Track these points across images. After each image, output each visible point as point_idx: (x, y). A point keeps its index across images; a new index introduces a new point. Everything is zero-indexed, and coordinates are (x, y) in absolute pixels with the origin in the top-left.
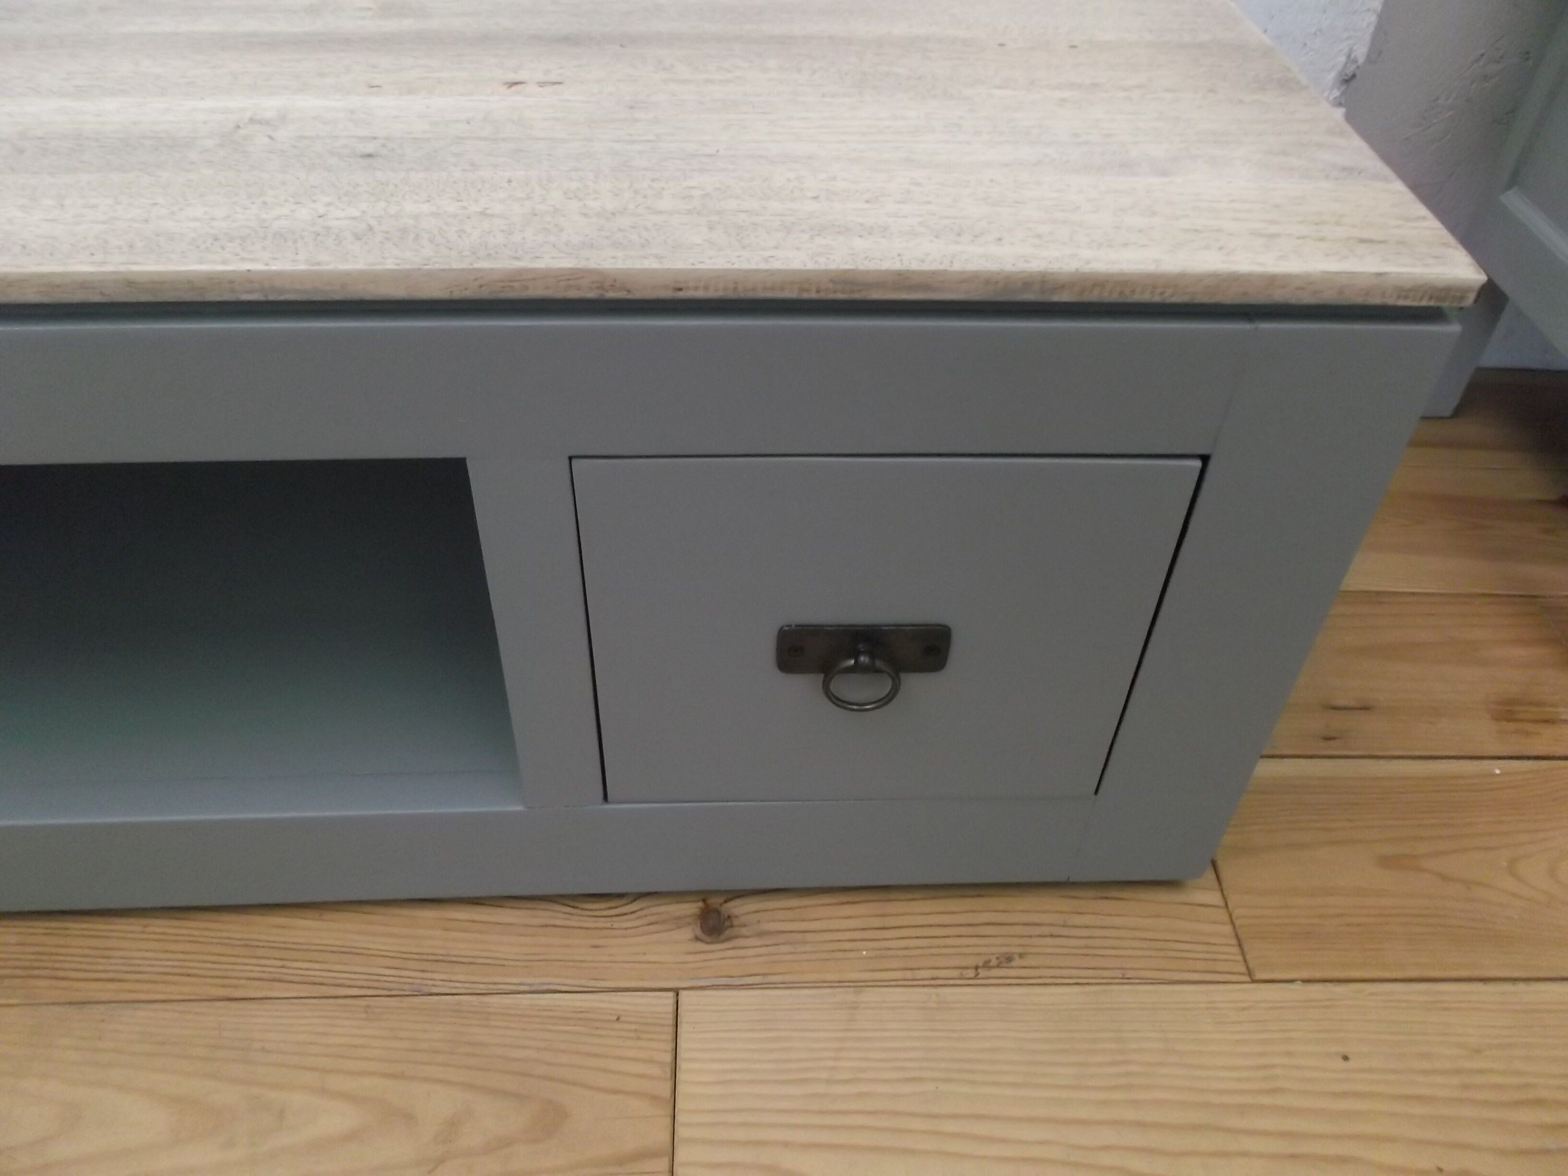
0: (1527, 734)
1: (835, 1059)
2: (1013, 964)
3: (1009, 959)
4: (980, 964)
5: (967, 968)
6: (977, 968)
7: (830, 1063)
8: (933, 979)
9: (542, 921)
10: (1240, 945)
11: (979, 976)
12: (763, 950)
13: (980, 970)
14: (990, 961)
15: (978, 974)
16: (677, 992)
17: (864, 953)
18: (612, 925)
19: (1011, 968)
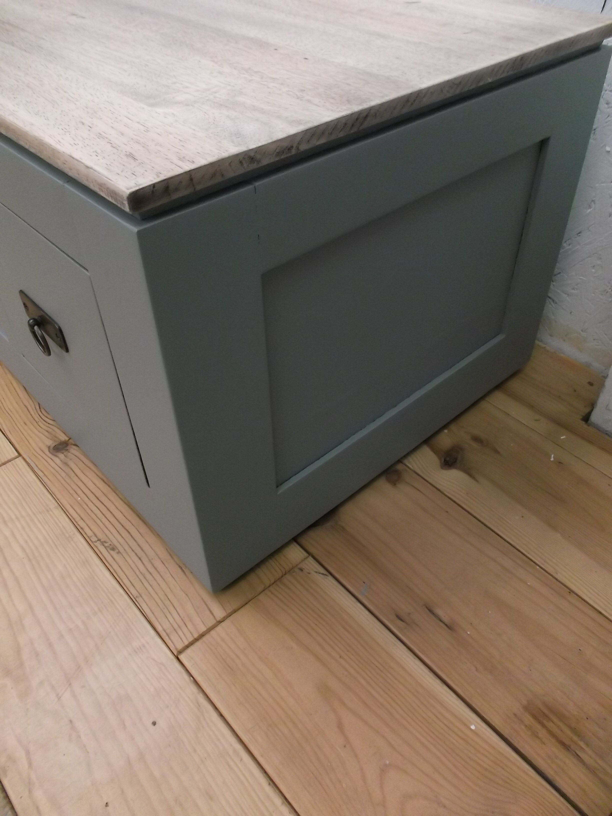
0: (535, 735)
1: (17, 518)
2: (112, 552)
3: (113, 549)
4: (102, 540)
5: (96, 536)
6: (99, 540)
7: (14, 517)
8: (82, 528)
9: (27, 404)
10: (196, 640)
11: (95, 544)
12: (57, 468)
13: (98, 542)
14: (107, 543)
15: (96, 542)
16: (20, 455)
17: (79, 499)
18: (38, 422)
19: (109, 553)
